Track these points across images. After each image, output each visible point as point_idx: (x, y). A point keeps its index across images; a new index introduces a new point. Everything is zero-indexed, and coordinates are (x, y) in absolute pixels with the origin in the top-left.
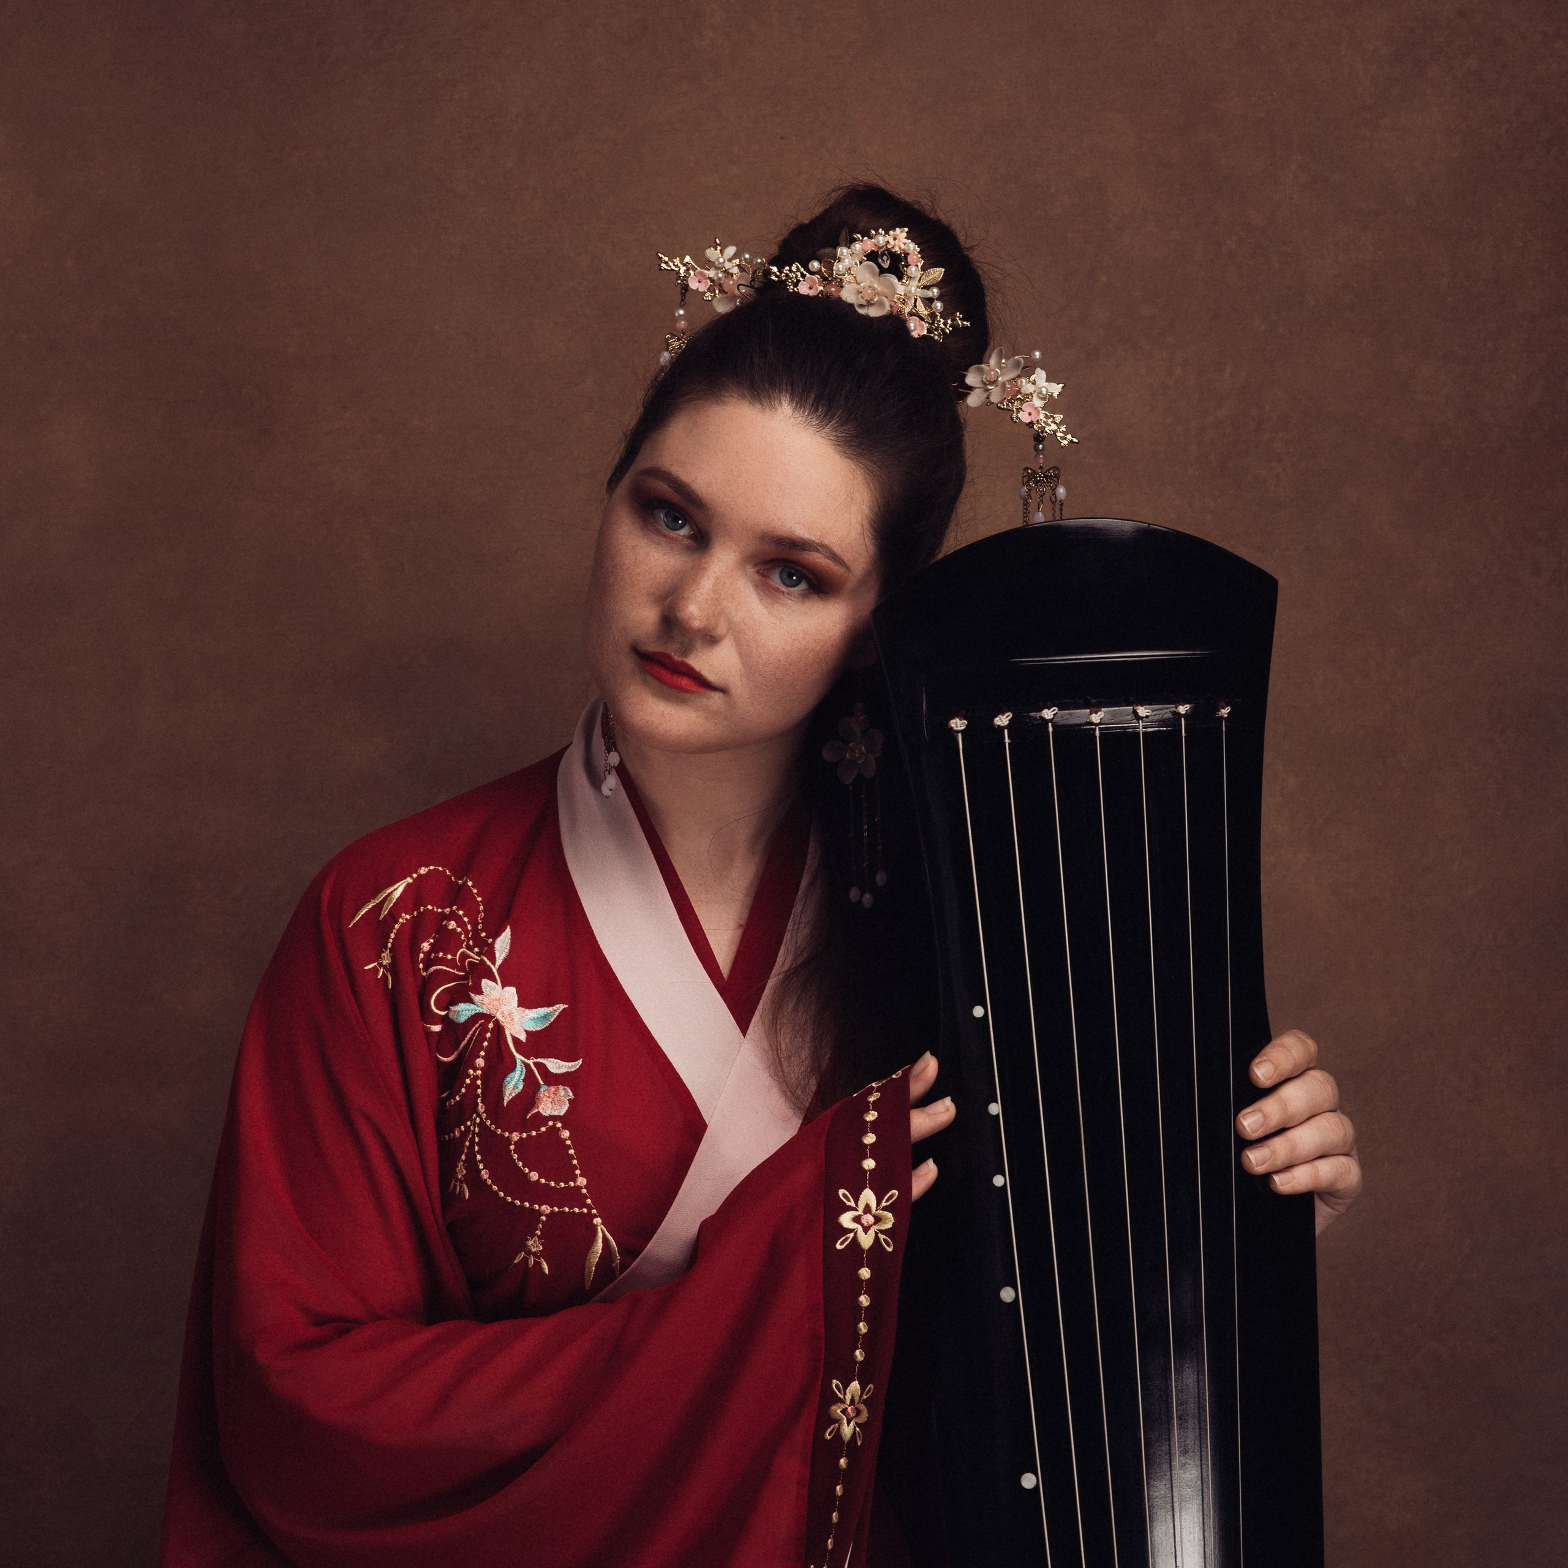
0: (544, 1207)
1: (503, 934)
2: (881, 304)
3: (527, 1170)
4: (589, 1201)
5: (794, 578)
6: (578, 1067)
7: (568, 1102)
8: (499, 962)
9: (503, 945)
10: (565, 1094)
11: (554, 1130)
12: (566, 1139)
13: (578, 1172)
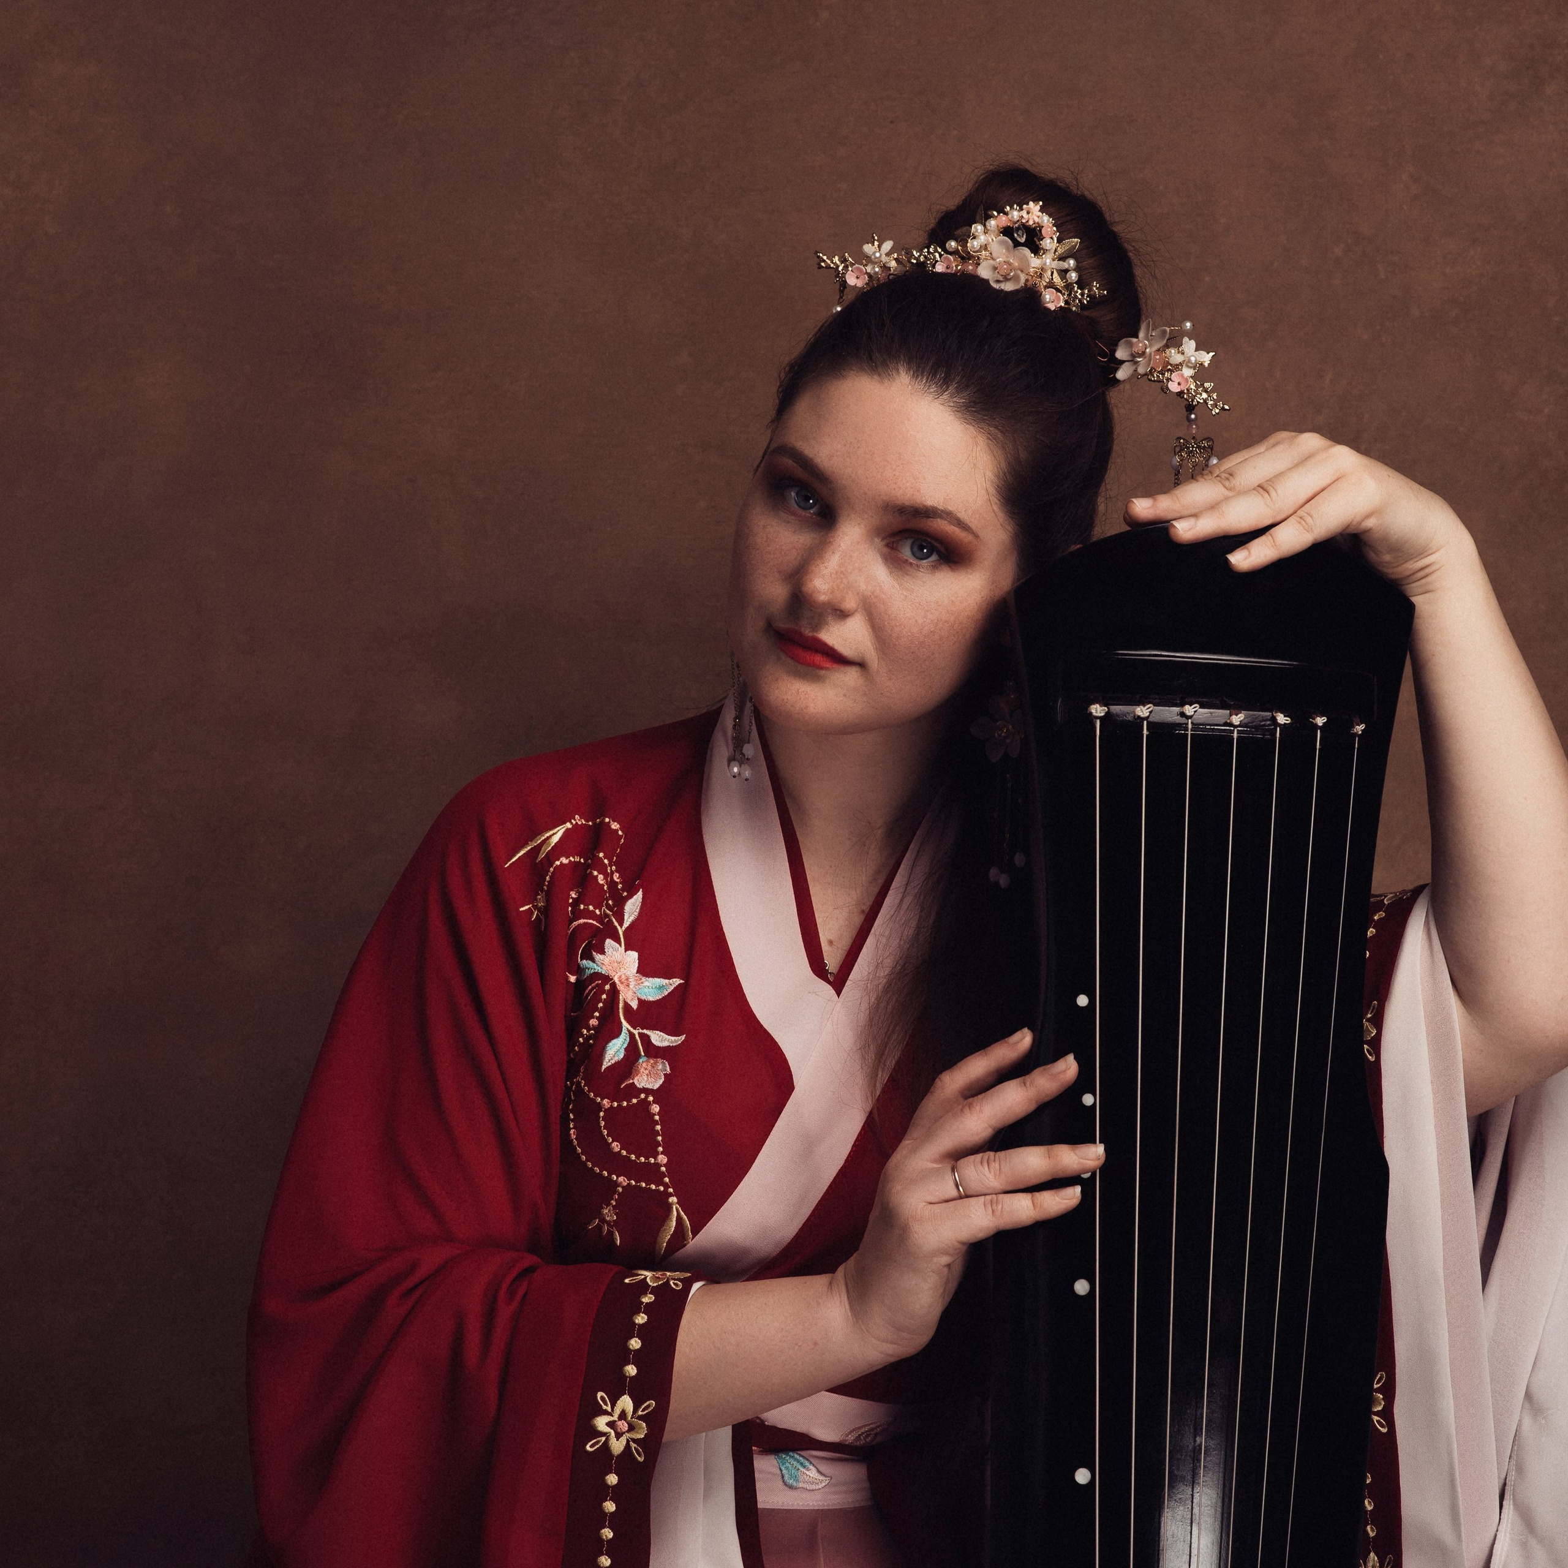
0: (621, 1179)
1: (635, 897)
2: (1016, 278)
3: (610, 1140)
4: (667, 1180)
5: (925, 551)
6: (680, 1042)
7: (663, 1076)
8: (626, 924)
9: (633, 907)
10: (663, 1067)
11: (645, 1104)
12: (655, 1115)
13: (660, 1149)
